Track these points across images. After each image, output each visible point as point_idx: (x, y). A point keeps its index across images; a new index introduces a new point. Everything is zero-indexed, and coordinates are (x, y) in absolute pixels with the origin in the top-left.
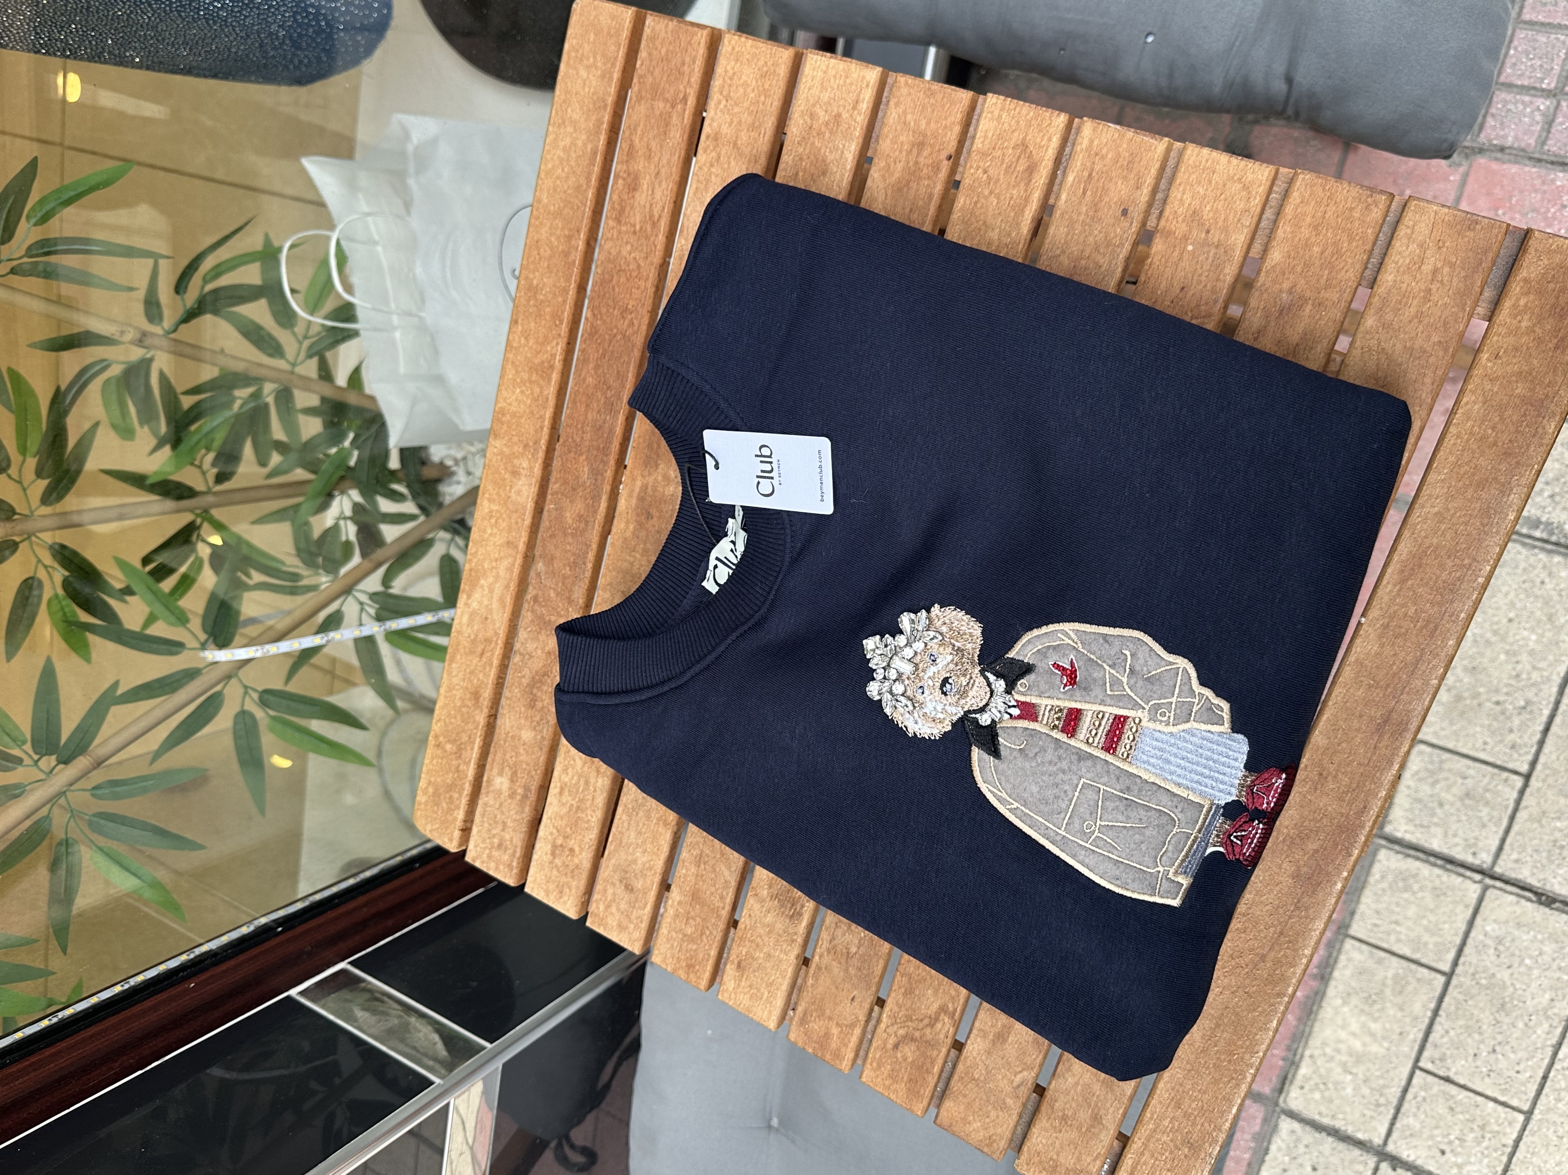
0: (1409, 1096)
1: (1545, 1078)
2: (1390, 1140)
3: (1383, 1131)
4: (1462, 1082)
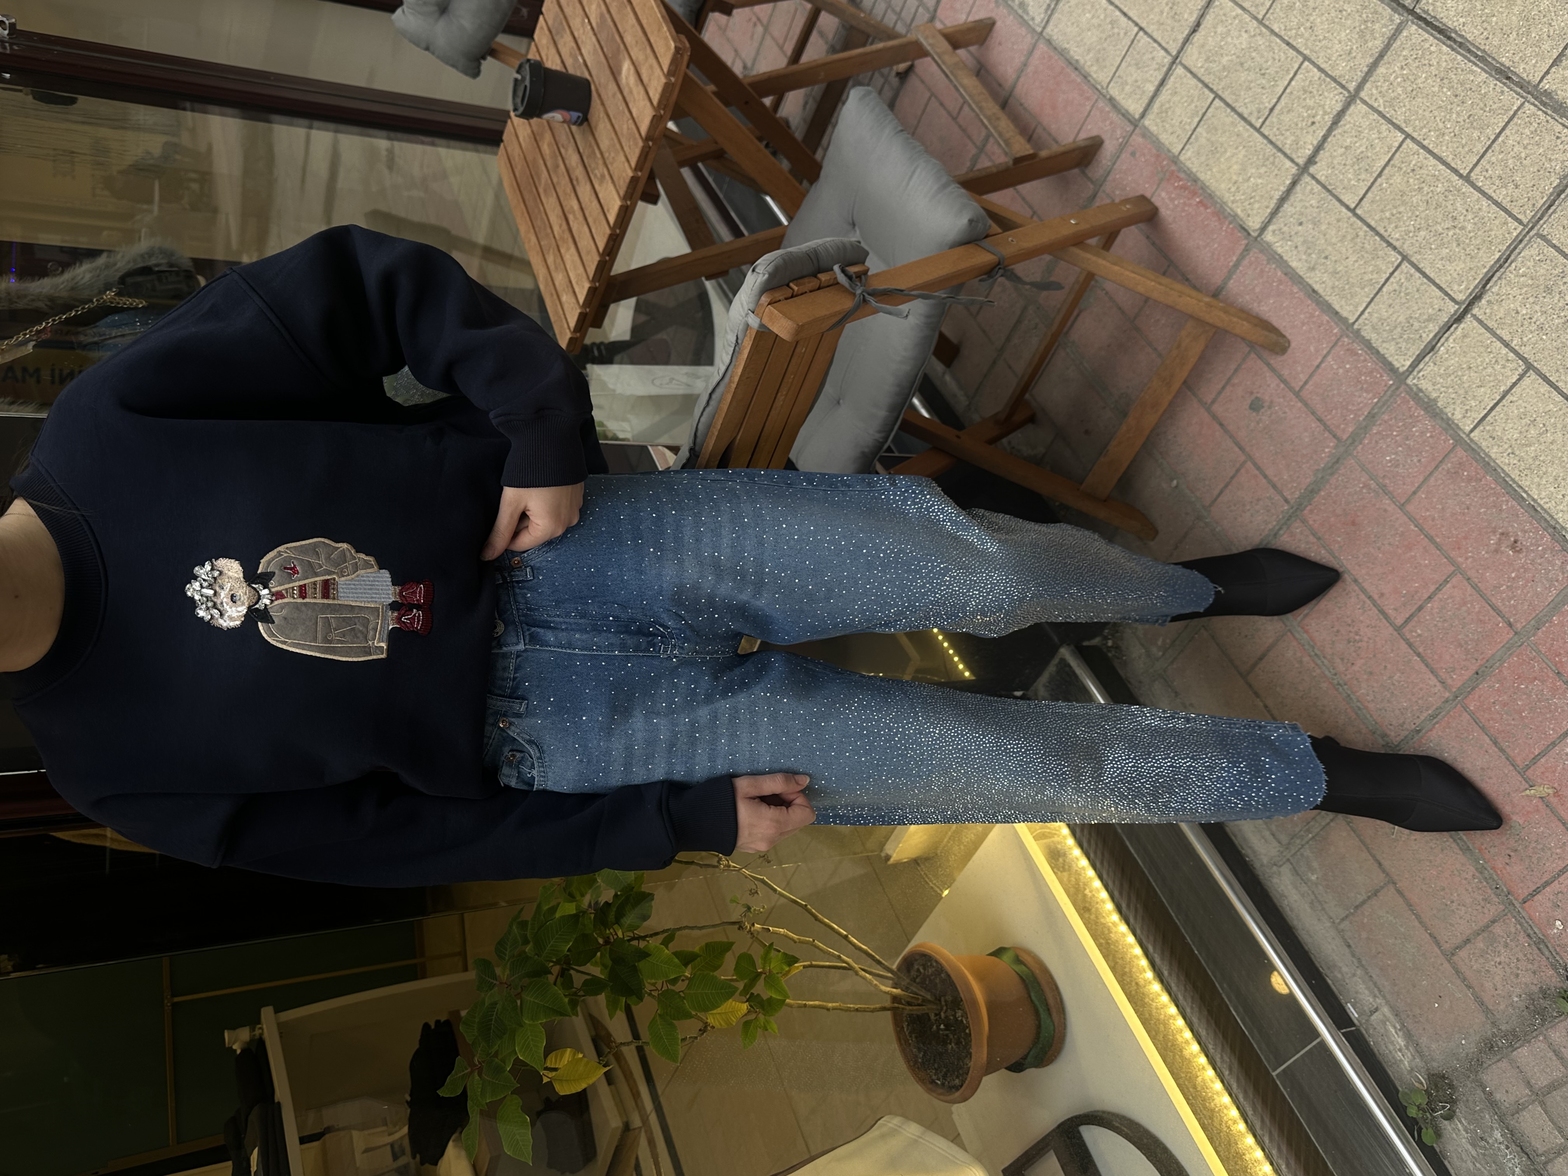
0: (1274, 140)
1: (1288, 44)
2: (1296, 160)
3: (1288, 164)
4: (1275, 100)
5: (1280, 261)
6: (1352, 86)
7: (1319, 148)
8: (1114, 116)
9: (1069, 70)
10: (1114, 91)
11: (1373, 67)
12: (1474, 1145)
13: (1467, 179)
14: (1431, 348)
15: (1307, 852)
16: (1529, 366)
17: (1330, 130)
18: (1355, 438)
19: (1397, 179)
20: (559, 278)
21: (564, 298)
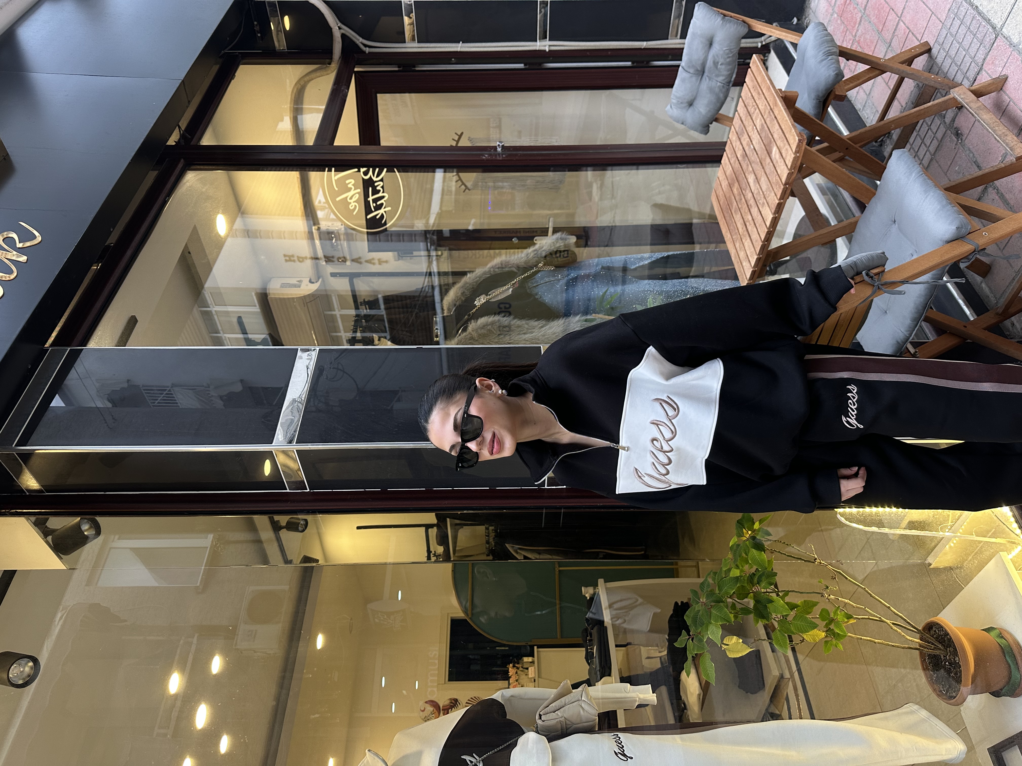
21: (744, 264)
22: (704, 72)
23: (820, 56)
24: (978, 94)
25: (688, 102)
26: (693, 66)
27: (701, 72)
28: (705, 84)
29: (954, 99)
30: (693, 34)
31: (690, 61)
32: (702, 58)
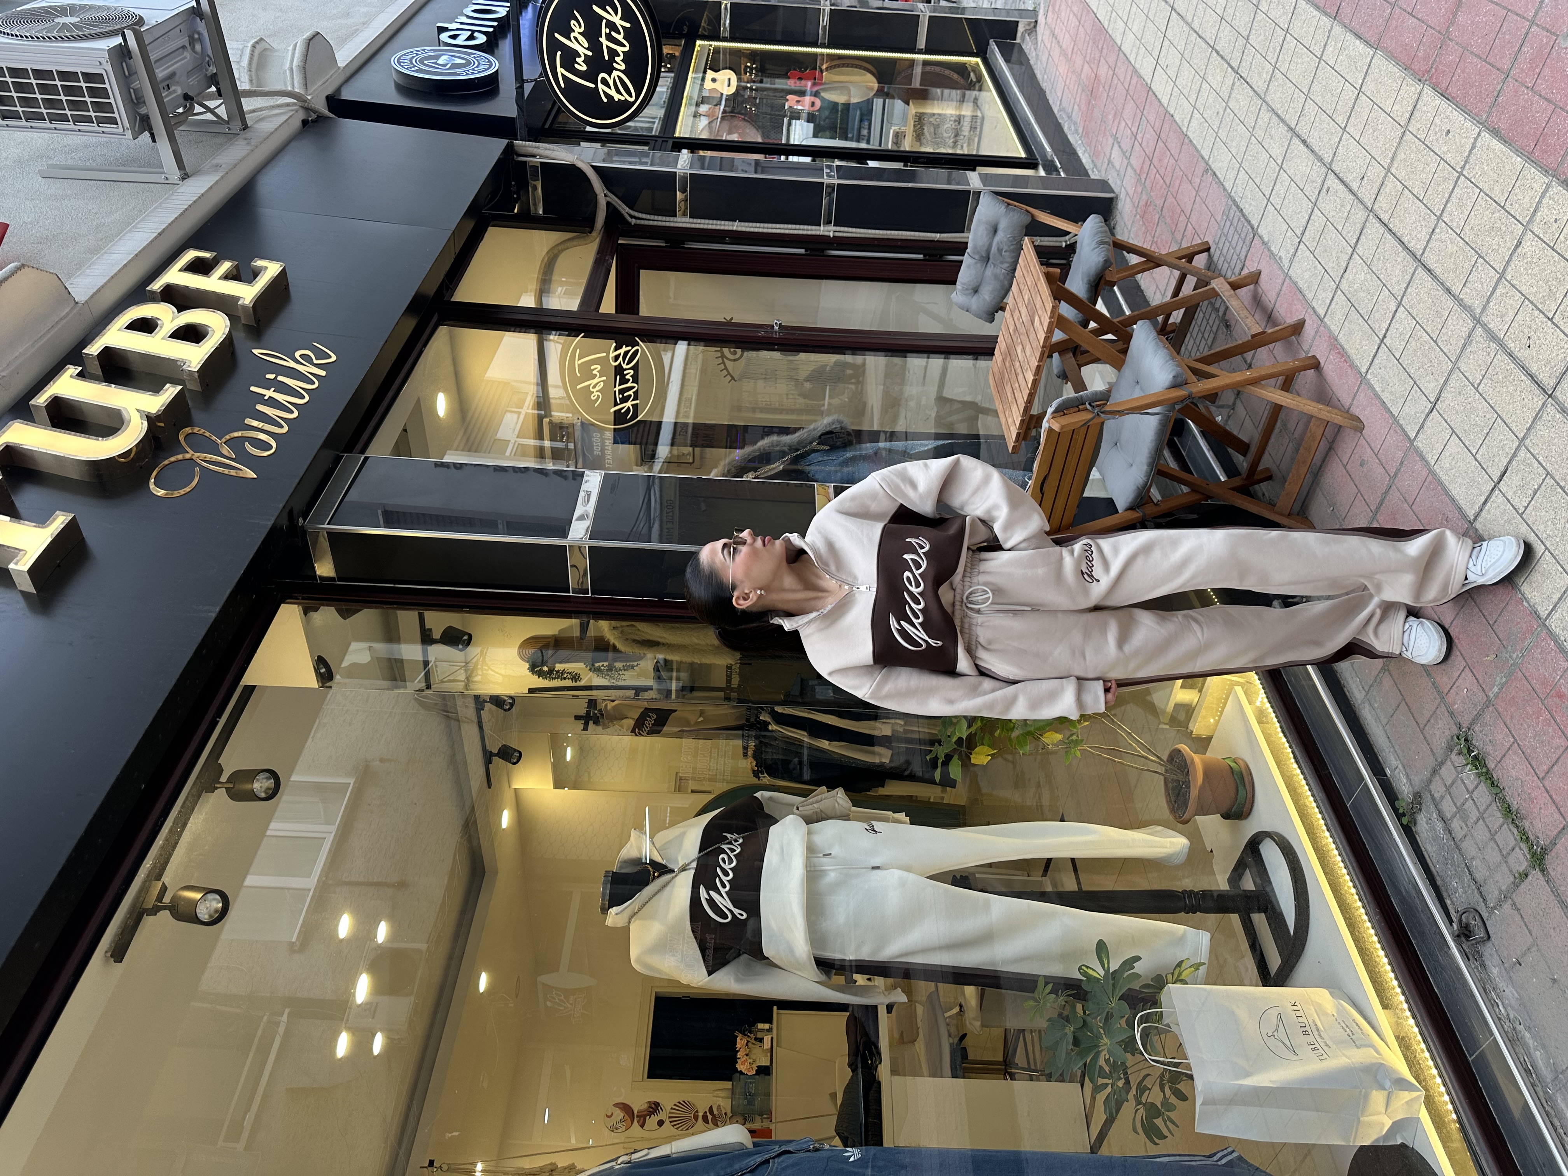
0: (1372, 327)
2: (1380, 335)
3: (1377, 338)
4: (1373, 306)
5: (1373, 389)
6: (1399, 298)
7: (1387, 330)
8: (1314, 317)
9: (1298, 292)
10: (1314, 304)
11: (1407, 288)
12: (1427, 824)
13: (1435, 342)
14: (1422, 427)
15: (1375, 693)
16: (1453, 431)
17: (1391, 321)
18: (1396, 474)
19: (1413, 344)
20: (1010, 420)
21: (1011, 428)
22: (989, 259)
23: (1094, 245)
24: (1235, 286)
25: (973, 289)
26: (978, 253)
27: (986, 259)
28: (990, 271)
29: (1213, 289)
30: (979, 221)
31: (975, 247)
32: (988, 243)
